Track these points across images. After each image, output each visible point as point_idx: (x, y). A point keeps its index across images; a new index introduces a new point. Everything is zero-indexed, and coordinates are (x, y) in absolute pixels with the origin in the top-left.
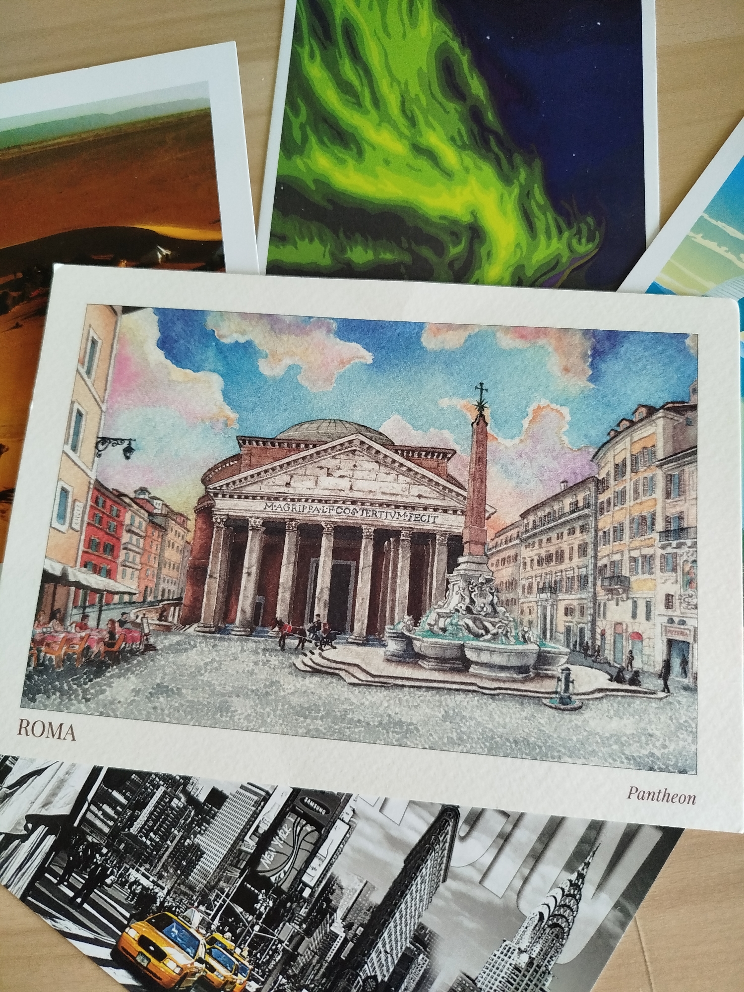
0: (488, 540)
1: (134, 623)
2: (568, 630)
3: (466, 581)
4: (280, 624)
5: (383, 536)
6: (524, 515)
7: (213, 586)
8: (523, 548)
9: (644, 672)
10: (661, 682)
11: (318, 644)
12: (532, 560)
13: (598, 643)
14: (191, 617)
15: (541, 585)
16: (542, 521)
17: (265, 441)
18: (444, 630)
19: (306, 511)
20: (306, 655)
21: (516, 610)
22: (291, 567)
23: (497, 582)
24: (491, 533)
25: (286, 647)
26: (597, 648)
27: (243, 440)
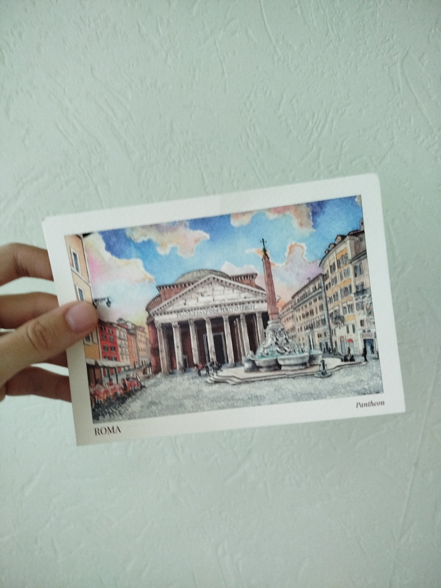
0: (279, 312)
1: (133, 378)
2: (321, 344)
3: (273, 331)
4: (197, 366)
5: (232, 319)
6: (293, 297)
7: (163, 355)
8: (295, 312)
9: (356, 355)
10: (363, 358)
11: (215, 370)
12: (300, 317)
13: (334, 346)
14: (157, 370)
15: (306, 327)
16: (302, 298)
17: (170, 286)
18: (267, 354)
19: (196, 314)
20: (210, 376)
21: (297, 339)
22: (195, 341)
23: (286, 329)
24: (280, 309)
25: (201, 374)
26: (334, 349)
27: (159, 288)
